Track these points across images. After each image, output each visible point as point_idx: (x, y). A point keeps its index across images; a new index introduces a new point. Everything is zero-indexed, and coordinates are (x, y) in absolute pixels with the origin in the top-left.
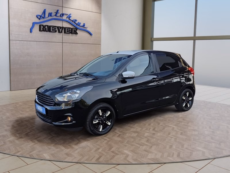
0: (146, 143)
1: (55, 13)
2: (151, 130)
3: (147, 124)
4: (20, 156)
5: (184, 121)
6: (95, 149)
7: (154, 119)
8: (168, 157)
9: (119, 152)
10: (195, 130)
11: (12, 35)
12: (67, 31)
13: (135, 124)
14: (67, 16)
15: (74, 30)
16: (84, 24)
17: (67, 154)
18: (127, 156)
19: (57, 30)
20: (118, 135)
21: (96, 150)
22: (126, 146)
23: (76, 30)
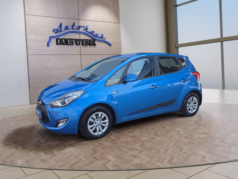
2: (152, 134)
3: (151, 129)
7: (161, 123)
8: (156, 162)
9: (101, 157)
10: (204, 133)
11: (29, 50)
13: (136, 129)
14: (83, 29)
19: (74, 42)
20: (112, 140)
21: (77, 156)
22: (113, 151)
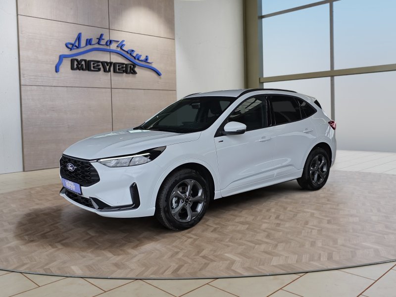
8: (310, 261)
13: (242, 211)
15: (130, 67)
16: (147, 56)
17: (117, 265)
19: (101, 66)
20: (213, 228)
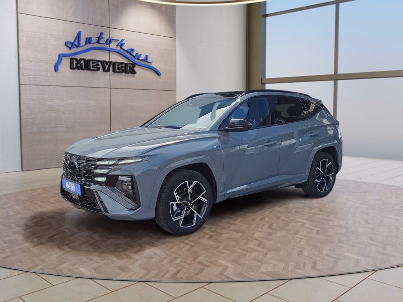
0: (257, 248)
1: (97, 39)
2: (266, 227)
4: (40, 272)
5: (321, 213)
6: (169, 259)
7: (269, 210)
9: (211, 262)
11: (23, 76)
12: (118, 69)
14: (117, 44)
18: (226, 268)
21: (171, 261)
22: (222, 253)
23: (134, 66)
